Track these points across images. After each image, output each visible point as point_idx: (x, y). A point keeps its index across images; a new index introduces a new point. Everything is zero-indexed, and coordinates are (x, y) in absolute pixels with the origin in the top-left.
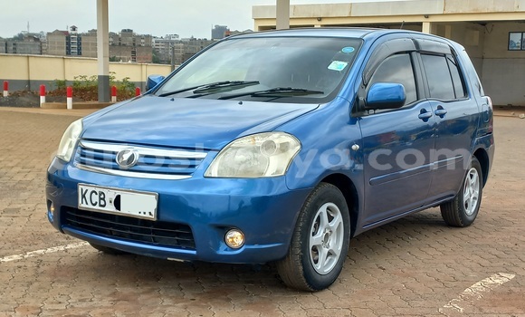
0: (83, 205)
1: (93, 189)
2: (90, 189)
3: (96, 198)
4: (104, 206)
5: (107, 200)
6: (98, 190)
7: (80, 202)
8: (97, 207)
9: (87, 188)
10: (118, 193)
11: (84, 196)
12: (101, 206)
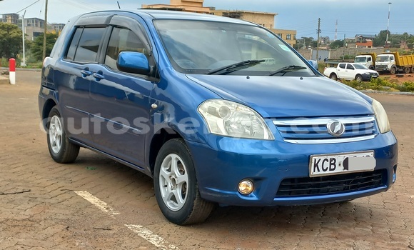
0: (314, 173)
1: (325, 157)
2: (323, 158)
3: (327, 165)
4: (334, 169)
5: (337, 164)
6: (329, 158)
7: (312, 171)
8: (328, 172)
9: (320, 158)
10: (347, 156)
11: (316, 165)
12: (331, 170)
